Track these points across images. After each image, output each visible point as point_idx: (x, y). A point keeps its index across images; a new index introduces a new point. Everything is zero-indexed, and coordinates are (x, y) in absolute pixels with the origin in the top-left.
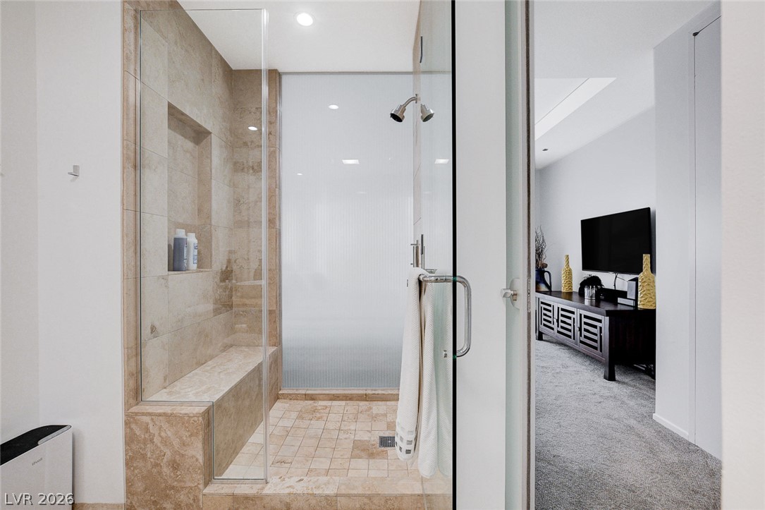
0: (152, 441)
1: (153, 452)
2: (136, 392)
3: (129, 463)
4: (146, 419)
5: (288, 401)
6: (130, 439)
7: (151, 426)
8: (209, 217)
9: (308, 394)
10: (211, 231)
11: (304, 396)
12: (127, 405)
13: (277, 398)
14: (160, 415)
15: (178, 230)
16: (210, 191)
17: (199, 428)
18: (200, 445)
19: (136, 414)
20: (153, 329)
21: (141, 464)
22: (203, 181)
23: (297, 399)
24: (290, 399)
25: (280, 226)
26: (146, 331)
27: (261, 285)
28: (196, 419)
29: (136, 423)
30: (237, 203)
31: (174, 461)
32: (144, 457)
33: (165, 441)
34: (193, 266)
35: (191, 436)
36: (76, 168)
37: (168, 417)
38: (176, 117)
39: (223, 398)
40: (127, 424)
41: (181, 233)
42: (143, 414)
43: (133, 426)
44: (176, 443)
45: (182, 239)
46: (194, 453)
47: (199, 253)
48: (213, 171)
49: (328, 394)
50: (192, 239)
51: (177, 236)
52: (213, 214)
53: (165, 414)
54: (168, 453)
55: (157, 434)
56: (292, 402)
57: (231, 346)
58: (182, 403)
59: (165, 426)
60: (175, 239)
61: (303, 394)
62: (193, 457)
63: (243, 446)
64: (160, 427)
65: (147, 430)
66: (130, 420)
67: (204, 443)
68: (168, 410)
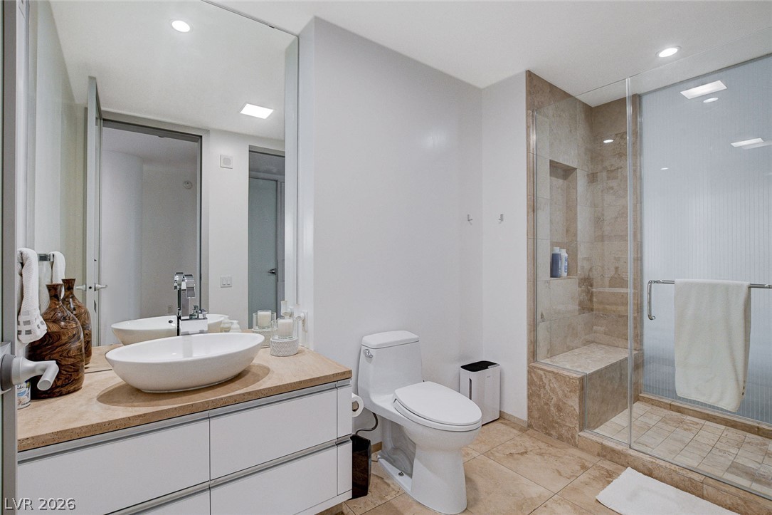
0: (544, 387)
1: (545, 395)
2: (533, 355)
3: (530, 397)
4: (541, 372)
5: (650, 405)
6: (531, 383)
7: (543, 377)
8: (575, 235)
9: (673, 405)
10: (576, 247)
11: (669, 406)
12: (529, 361)
13: (637, 399)
14: (549, 372)
15: (555, 248)
16: (576, 214)
17: (577, 388)
18: (577, 400)
19: (535, 367)
20: (542, 316)
21: (537, 400)
22: (570, 207)
23: (661, 407)
24: (653, 404)
25: (641, 238)
26: (539, 317)
27: (627, 293)
28: (575, 381)
29: (535, 374)
30: (598, 221)
31: (559, 406)
32: (539, 396)
33: (553, 390)
34: (564, 274)
35: (570, 392)
36: (502, 215)
37: (556, 375)
38: (554, 166)
39: (592, 374)
40: (529, 372)
41: (557, 250)
42: (539, 369)
43: (533, 375)
44: (560, 393)
45: (558, 254)
46: (573, 404)
47: (568, 264)
48: (578, 198)
49: (701, 412)
50: (564, 254)
51: (554, 252)
52: (579, 232)
53: (553, 372)
54: (555, 399)
55: (547, 384)
56: (654, 407)
57: (592, 342)
58: (564, 369)
59: (553, 380)
60: (553, 255)
61: (667, 404)
62: (572, 406)
63: (607, 421)
64: (550, 380)
65: (541, 379)
66: (531, 371)
67: (580, 400)
68: (556, 371)
